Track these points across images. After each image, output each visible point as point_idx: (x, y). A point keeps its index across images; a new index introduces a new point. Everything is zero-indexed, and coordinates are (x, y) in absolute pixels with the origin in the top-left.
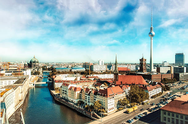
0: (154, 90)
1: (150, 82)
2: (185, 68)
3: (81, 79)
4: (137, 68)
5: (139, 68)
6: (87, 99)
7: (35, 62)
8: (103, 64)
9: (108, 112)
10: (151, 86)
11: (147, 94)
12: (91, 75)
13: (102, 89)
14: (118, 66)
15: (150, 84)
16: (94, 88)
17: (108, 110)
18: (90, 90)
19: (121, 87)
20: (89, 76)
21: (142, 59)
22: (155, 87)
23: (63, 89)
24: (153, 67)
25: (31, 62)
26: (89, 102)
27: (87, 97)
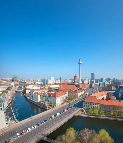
0: (80, 92)
1: (79, 88)
2: (95, 81)
3: (40, 88)
4: (72, 81)
5: (73, 82)
6: (44, 99)
7: (15, 78)
8: (53, 80)
9: (56, 105)
10: (79, 90)
11: (77, 95)
12: (47, 86)
13: (53, 93)
14: (62, 80)
15: (79, 89)
16: (48, 93)
17: (56, 104)
18: (46, 94)
19: (64, 92)
20: (45, 86)
21: (75, 76)
22: (81, 91)
23: (31, 94)
24: (80, 81)
25: (13, 78)
26: (45, 101)
27: (44, 98)
